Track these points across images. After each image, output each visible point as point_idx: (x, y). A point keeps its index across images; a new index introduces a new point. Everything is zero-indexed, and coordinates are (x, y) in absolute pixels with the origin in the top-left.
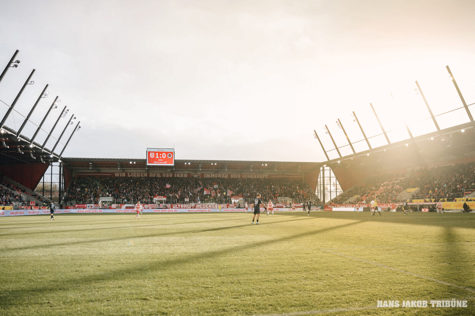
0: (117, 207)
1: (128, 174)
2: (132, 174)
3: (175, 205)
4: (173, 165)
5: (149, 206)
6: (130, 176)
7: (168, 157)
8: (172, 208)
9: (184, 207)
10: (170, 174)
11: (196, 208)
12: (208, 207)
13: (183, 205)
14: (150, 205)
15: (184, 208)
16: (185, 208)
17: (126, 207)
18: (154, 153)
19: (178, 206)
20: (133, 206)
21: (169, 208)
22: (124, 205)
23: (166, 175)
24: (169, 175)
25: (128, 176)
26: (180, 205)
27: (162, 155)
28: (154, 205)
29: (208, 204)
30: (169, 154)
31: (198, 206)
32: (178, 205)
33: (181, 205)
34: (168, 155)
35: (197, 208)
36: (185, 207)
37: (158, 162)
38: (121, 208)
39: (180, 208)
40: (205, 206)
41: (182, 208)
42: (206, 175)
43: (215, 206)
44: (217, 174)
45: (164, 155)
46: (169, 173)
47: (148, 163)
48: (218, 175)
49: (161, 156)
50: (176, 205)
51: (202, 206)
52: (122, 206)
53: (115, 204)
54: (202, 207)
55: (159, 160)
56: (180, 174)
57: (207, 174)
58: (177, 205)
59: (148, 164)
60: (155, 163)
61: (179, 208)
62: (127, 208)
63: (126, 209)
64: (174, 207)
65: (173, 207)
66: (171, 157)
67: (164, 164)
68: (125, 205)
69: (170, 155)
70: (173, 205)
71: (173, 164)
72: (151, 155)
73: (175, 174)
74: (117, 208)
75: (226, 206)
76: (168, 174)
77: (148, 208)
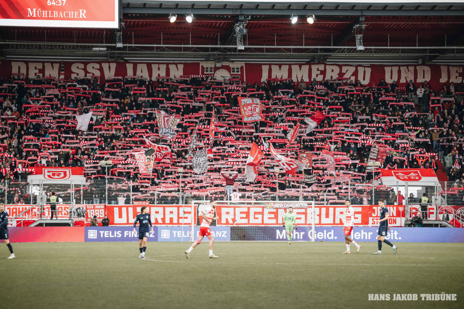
3: (124, 209)
4: (113, 24)
9: (163, 219)
10: (105, 66)
13: (161, 210)
14: (12, 206)
15: (167, 221)
23: (86, 72)
24: (101, 70)
29: (277, 206)
31: (227, 214)
33: (154, 210)
35: (224, 221)
36: (171, 219)
37: (45, 14)
40: (262, 213)
43: (305, 214)
44: (321, 67)
46: (100, 63)
48: (323, 73)
50: (131, 210)
51: (248, 214)
54: (248, 217)
57: (275, 68)
58: (134, 207)
60: (32, 18)
64: (120, 216)
65: (117, 220)
67: (74, 19)
70: (116, 209)
73: (130, 68)
75: (359, 216)
76: (97, 66)
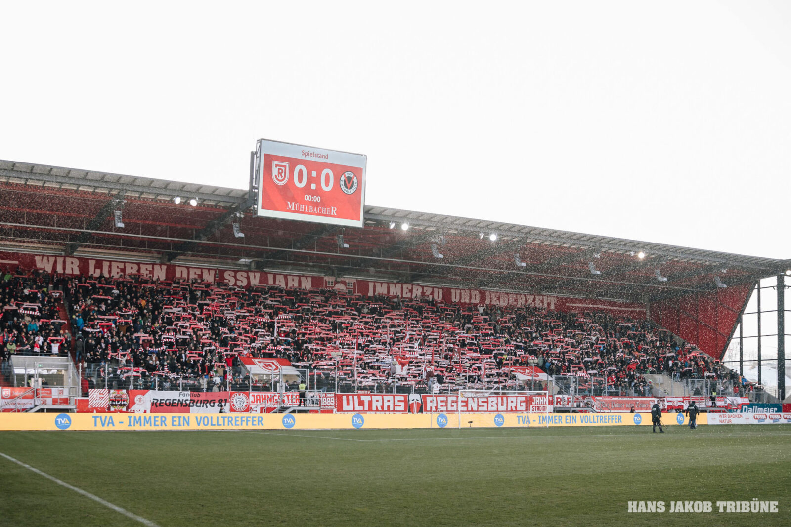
0: (116, 404)
1: (92, 264)
2: (106, 265)
3: (351, 398)
4: (359, 224)
5: (252, 399)
6: (98, 271)
7: (343, 187)
8: (340, 409)
9: (382, 407)
10: (251, 275)
11: (426, 411)
12: (467, 406)
13: (380, 398)
14: (256, 393)
15: (386, 409)
16: (389, 410)
17: (153, 404)
18: (287, 165)
19: (361, 403)
20: (181, 398)
21: (329, 408)
22: (144, 394)
23: (236, 279)
24: (248, 278)
25: (91, 272)
26: (369, 398)
27: (319, 175)
28: (269, 394)
29: (467, 395)
30: (347, 174)
31: (431, 402)
32: (363, 398)
33: (374, 398)
34: (343, 178)
35: (429, 409)
36: (388, 407)
37: (302, 208)
38: (132, 409)
39: (370, 409)
40: (457, 402)
41: (377, 410)
42: (375, 286)
43: (487, 402)
44: (410, 287)
45: (327, 176)
46: (247, 272)
47: (263, 208)
48: (411, 291)
49: (317, 180)
50: (356, 398)
51: (446, 402)
52: (137, 399)
53: (103, 387)
54: (446, 405)
55: (307, 198)
56: (286, 277)
57: (378, 285)
58: (359, 396)
59: (262, 213)
60: (291, 211)
61: (366, 408)
62: (157, 406)
63: (152, 412)
64: (348, 404)
65: (345, 407)
66: (352, 191)
67: (326, 215)
68: (151, 391)
69: (349, 179)
70: (344, 398)
71: (359, 220)
72: (275, 171)
73: (271, 277)
74: (112, 409)
75: (524, 404)
76: (245, 274)
77: (247, 411)
